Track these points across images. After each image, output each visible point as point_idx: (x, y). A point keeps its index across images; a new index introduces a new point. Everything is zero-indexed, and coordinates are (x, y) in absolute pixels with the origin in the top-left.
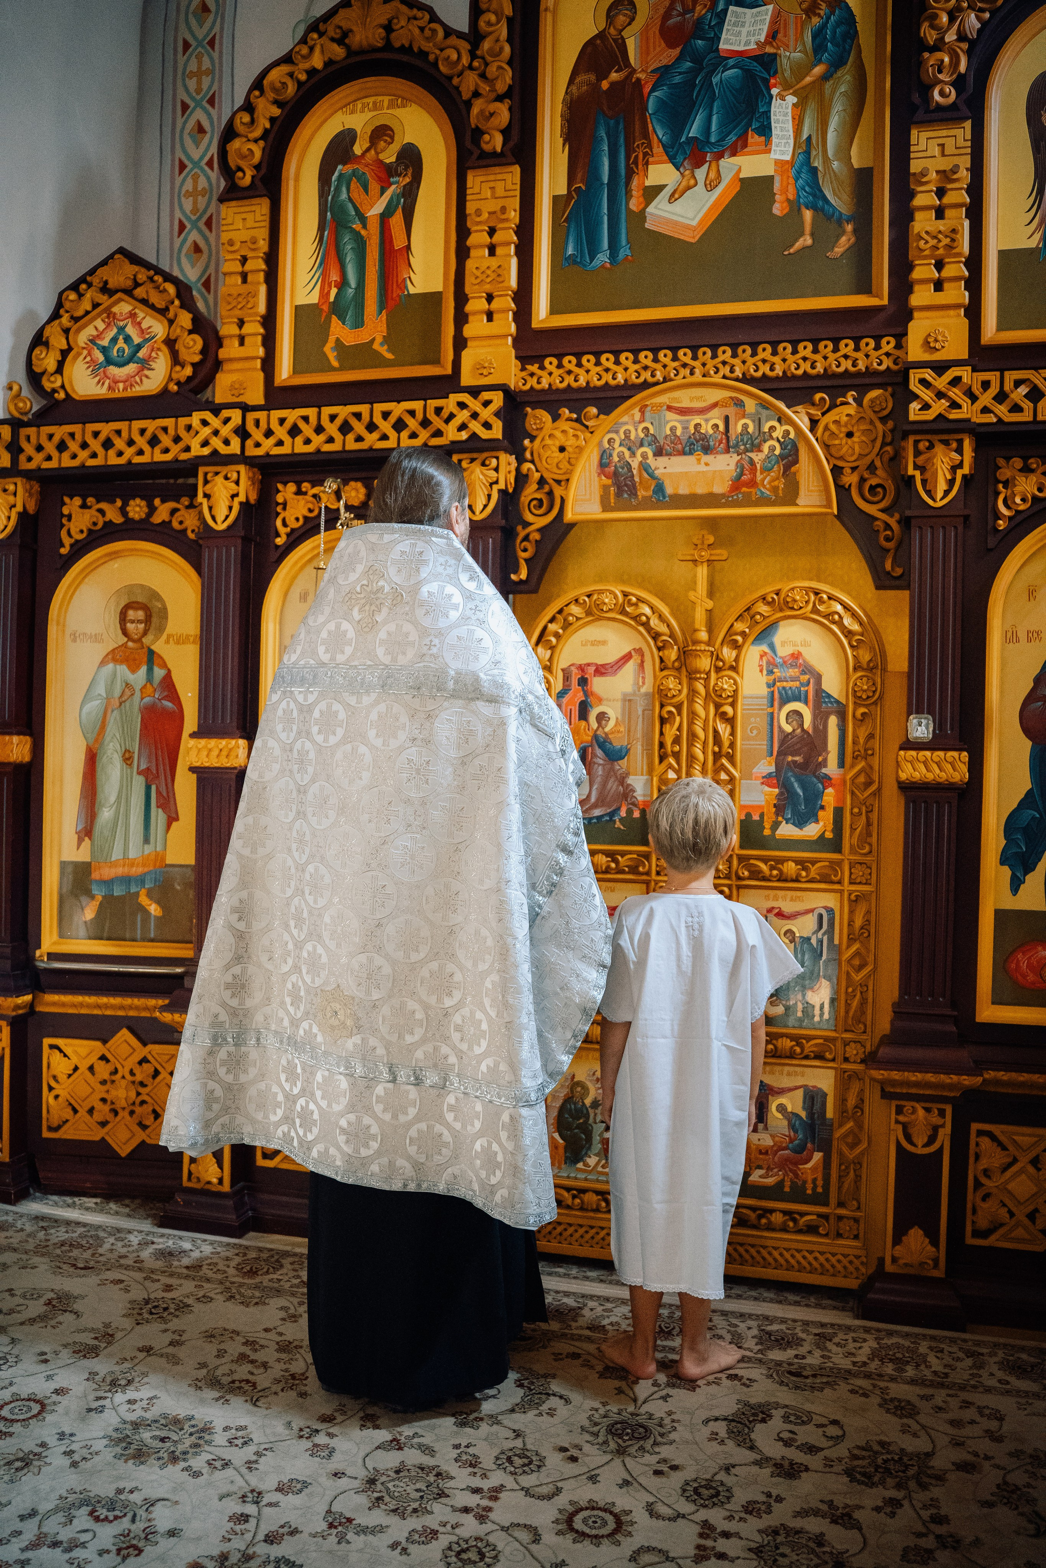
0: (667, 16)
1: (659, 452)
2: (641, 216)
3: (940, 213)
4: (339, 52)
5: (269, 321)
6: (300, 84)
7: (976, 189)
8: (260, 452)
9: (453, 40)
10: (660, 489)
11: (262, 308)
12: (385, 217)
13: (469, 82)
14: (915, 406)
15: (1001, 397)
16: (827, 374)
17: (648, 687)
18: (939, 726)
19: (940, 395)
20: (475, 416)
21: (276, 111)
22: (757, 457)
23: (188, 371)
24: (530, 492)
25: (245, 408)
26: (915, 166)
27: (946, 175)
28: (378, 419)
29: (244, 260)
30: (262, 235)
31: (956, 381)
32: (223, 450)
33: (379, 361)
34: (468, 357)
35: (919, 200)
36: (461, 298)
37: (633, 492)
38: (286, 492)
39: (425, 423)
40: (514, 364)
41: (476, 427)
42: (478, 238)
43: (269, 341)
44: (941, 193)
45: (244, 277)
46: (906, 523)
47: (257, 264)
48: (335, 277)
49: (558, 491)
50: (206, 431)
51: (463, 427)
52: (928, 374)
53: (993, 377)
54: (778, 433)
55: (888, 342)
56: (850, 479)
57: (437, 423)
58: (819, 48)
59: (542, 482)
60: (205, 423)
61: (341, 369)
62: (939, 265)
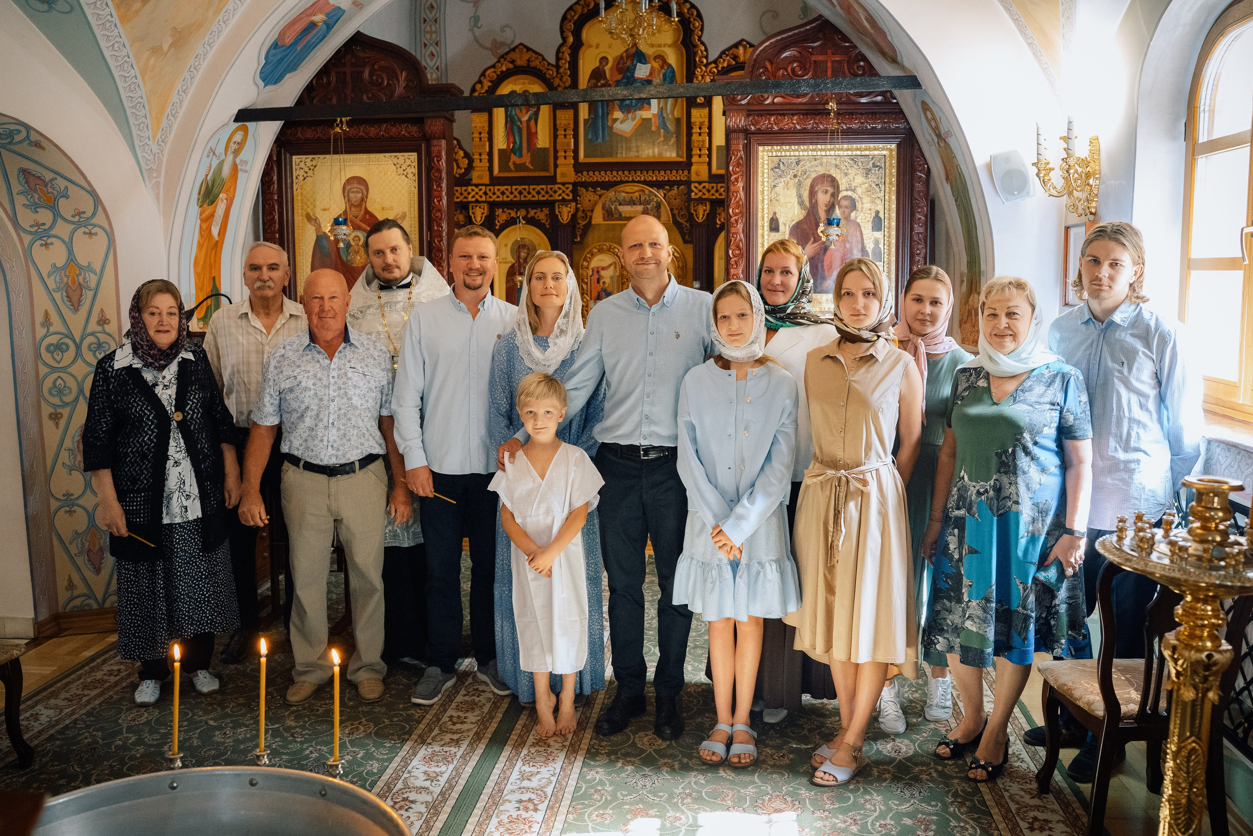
0: (618, 64)
1: (620, 204)
2: (611, 128)
3: (700, 134)
4: (511, 66)
5: (490, 154)
6: (498, 76)
7: (710, 128)
8: (491, 200)
9: (550, 67)
10: (620, 215)
11: (487, 150)
12: (528, 121)
13: (557, 82)
14: (693, 194)
15: (717, 191)
16: (669, 181)
17: (617, 274)
18: (701, 284)
19: (700, 191)
20: (564, 192)
21: (490, 84)
22: (649, 207)
23: (463, 170)
24: (580, 214)
25: (486, 185)
26: (693, 120)
27: (702, 124)
28: (531, 191)
29: (480, 133)
30: (486, 125)
31: (704, 187)
32: (480, 199)
33: (527, 169)
34: (559, 170)
35: (694, 131)
36: (556, 152)
37: (613, 216)
38: (499, 212)
39: (547, 192)
40: (573, 173)
41: (564, 195)
42: (561, 132)
43: (491, 161)
44: (700, 128)
45: (480, 139)
46: (691, 225)
47: (485, 136)
48: (511, 140)
49: (589, 214)
50: (473, 193)
51: (560, 195)
52: (697, 185)
53: (714, 185)
54: (655, 199)
55: (686, 172)
56: (676, 212)
57: (551, 192)
58: (665, 79)
59: (583, 211)
60: (473, 190)
61: (517, 171)
62: (700, 150)
